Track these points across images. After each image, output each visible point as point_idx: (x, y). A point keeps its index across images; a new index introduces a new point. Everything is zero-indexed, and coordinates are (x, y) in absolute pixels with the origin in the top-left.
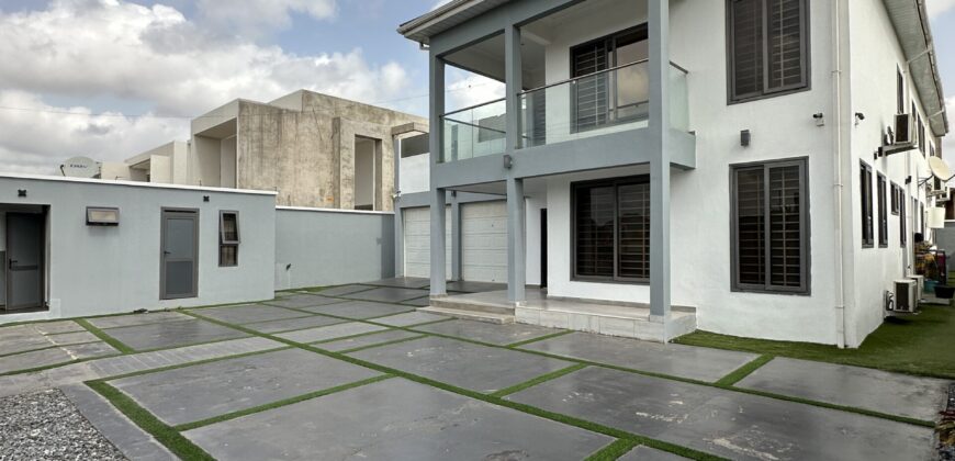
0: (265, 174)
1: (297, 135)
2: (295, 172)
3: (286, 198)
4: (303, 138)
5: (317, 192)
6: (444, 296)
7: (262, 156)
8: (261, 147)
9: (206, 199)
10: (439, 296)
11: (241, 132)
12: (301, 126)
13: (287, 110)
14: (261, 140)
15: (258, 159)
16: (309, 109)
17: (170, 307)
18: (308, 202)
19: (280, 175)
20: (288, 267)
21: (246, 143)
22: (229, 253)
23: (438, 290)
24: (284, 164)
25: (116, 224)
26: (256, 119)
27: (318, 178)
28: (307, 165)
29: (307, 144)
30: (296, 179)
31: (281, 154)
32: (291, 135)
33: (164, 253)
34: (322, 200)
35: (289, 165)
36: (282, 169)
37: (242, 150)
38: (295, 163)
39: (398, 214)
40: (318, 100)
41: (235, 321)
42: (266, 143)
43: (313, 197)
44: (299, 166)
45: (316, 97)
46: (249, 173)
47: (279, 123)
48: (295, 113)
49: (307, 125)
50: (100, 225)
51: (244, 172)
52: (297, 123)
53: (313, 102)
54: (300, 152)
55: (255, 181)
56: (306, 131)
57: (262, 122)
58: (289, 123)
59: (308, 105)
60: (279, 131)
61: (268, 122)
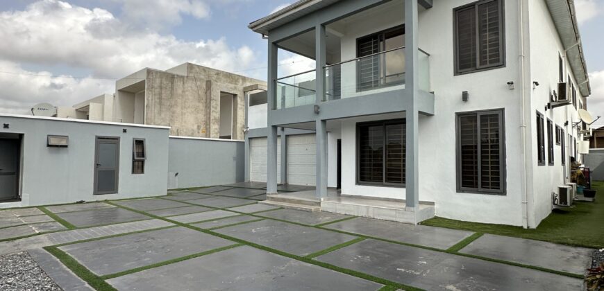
0: (163, 115)
1: (183, 92)
2: (182, 115)
3: (175, 131)
4: (187, 93)
5: (195, 127)
6: (276, 194)
7: (161, 104)
8: (160, 99)
9: (125, 131)
10: (272, 194)
11: (148, 89)
12: (186, 85)
13: (177, 75)
14: (160, 94)
15: (158, 106)
16: (191, 75)
17: (100, 200)
18: (190, 133)
19: (172, 116)
20: (177, 174)
21: (151, 96)
22: (138, 166)
23: (271, 190)
24: (175, 109)
25: (66, 146)
26: (158, 81)
27: (197, 118)
28: (189, 110)
29: (190, 97)
30: (182, 119)
31: (173, 103)
32: (180, 91)
33: (97, 165)
34: (199, 133)
35: (178, 110)
36: (174, 113)
37: (148, 100)
38: (182, 109)
39: (246, 141)
40: (198, 69)
41: (142, 209)
42: (163, 96)
43: (193, 130)
44: (185, 111)
45: (196, 67)
46: (153, 115)
47: (172, 83)
48: (182, 77)
49: (190, 85)
50: (56, 147)
51: (149, 114)
52: (183, 83)
53: (194, 71)
54: (185, 102)
55: (156, 120)
56: (189, 88)
57: (161, 83)
58: (178, 85)
59: (191, 72)
60: (172, 88)
61: (165, 83)
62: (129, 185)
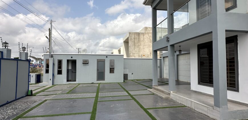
0: (136, 50)
1: (143, 39)
2: (143, 49)
3: (141, 55)
4: (145, 39)
5: (149, 53)
6: (157, 86)
7: (135, 45)
8: (134, 43)
9: (107, 57)
10: (155, 86)
11: (130, 40)
12: (144, 36)
13: (141, 33)
14: (134, 41)
15: (134, 46)
19: (139, 50)
20: (132, 74)
21: (131, 42)
22: (112, 70)
23: (155, 83)
24: (140, 47)
25: (88, 63)
26: (133, 36)
27: (149, 50)
28: (146, 46)
29: (146, 41)
30: (143, 50)
31: (139, 44)
32: (142, 39)
33: (98, 70)
34: (151, 56)
35: (142, 47)
36: (140, 48)
37: (130, 44)
38: (143, 46)
39: (162, 58)
40: (149, 29)
42: (136, 42)
43: (148, 55)
44: (144, 47)
45: (148, 28)
46: (132, 50)
47: (139, 36)
48: (143, 33)
51: (130, 50)
52: (143, 36)
53: (148, 30)
54: (144, 43)
55: (133, 51)
56: (146, 37)
57: (135, 37)
58: (141, 37)
59: (146, 31)
60: (139, 38)
61: (136, 37)
62: (109, 78)
